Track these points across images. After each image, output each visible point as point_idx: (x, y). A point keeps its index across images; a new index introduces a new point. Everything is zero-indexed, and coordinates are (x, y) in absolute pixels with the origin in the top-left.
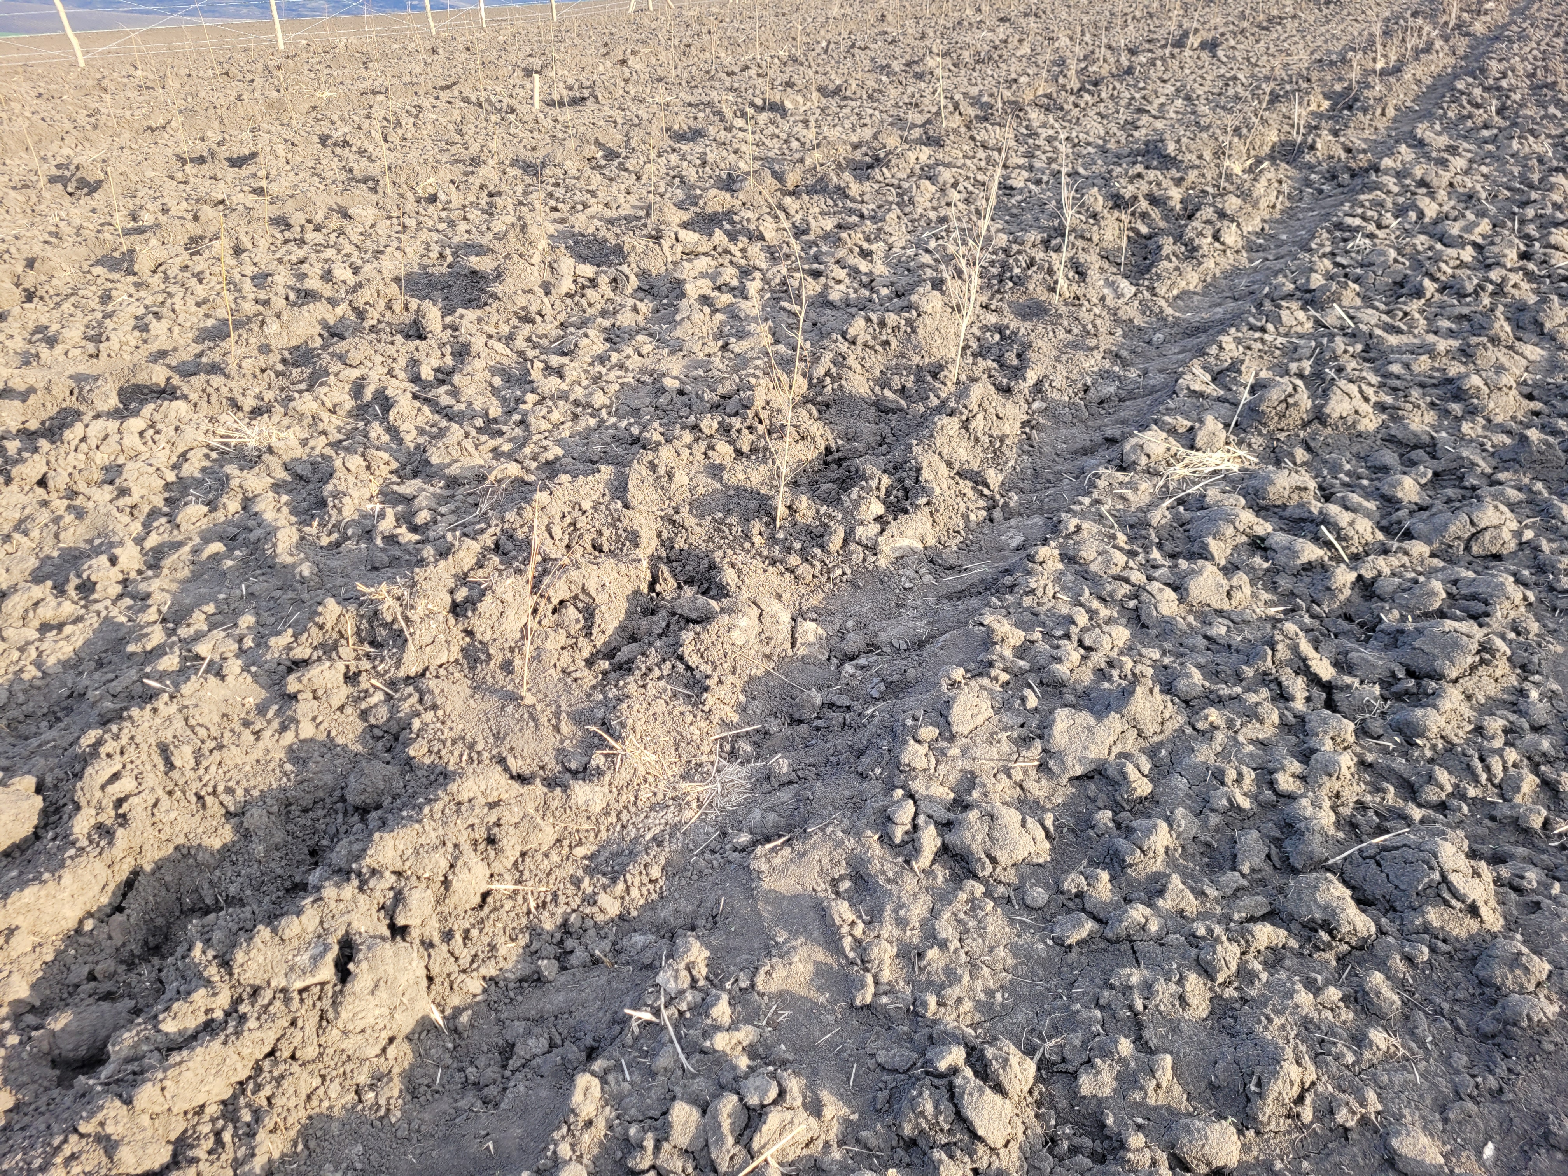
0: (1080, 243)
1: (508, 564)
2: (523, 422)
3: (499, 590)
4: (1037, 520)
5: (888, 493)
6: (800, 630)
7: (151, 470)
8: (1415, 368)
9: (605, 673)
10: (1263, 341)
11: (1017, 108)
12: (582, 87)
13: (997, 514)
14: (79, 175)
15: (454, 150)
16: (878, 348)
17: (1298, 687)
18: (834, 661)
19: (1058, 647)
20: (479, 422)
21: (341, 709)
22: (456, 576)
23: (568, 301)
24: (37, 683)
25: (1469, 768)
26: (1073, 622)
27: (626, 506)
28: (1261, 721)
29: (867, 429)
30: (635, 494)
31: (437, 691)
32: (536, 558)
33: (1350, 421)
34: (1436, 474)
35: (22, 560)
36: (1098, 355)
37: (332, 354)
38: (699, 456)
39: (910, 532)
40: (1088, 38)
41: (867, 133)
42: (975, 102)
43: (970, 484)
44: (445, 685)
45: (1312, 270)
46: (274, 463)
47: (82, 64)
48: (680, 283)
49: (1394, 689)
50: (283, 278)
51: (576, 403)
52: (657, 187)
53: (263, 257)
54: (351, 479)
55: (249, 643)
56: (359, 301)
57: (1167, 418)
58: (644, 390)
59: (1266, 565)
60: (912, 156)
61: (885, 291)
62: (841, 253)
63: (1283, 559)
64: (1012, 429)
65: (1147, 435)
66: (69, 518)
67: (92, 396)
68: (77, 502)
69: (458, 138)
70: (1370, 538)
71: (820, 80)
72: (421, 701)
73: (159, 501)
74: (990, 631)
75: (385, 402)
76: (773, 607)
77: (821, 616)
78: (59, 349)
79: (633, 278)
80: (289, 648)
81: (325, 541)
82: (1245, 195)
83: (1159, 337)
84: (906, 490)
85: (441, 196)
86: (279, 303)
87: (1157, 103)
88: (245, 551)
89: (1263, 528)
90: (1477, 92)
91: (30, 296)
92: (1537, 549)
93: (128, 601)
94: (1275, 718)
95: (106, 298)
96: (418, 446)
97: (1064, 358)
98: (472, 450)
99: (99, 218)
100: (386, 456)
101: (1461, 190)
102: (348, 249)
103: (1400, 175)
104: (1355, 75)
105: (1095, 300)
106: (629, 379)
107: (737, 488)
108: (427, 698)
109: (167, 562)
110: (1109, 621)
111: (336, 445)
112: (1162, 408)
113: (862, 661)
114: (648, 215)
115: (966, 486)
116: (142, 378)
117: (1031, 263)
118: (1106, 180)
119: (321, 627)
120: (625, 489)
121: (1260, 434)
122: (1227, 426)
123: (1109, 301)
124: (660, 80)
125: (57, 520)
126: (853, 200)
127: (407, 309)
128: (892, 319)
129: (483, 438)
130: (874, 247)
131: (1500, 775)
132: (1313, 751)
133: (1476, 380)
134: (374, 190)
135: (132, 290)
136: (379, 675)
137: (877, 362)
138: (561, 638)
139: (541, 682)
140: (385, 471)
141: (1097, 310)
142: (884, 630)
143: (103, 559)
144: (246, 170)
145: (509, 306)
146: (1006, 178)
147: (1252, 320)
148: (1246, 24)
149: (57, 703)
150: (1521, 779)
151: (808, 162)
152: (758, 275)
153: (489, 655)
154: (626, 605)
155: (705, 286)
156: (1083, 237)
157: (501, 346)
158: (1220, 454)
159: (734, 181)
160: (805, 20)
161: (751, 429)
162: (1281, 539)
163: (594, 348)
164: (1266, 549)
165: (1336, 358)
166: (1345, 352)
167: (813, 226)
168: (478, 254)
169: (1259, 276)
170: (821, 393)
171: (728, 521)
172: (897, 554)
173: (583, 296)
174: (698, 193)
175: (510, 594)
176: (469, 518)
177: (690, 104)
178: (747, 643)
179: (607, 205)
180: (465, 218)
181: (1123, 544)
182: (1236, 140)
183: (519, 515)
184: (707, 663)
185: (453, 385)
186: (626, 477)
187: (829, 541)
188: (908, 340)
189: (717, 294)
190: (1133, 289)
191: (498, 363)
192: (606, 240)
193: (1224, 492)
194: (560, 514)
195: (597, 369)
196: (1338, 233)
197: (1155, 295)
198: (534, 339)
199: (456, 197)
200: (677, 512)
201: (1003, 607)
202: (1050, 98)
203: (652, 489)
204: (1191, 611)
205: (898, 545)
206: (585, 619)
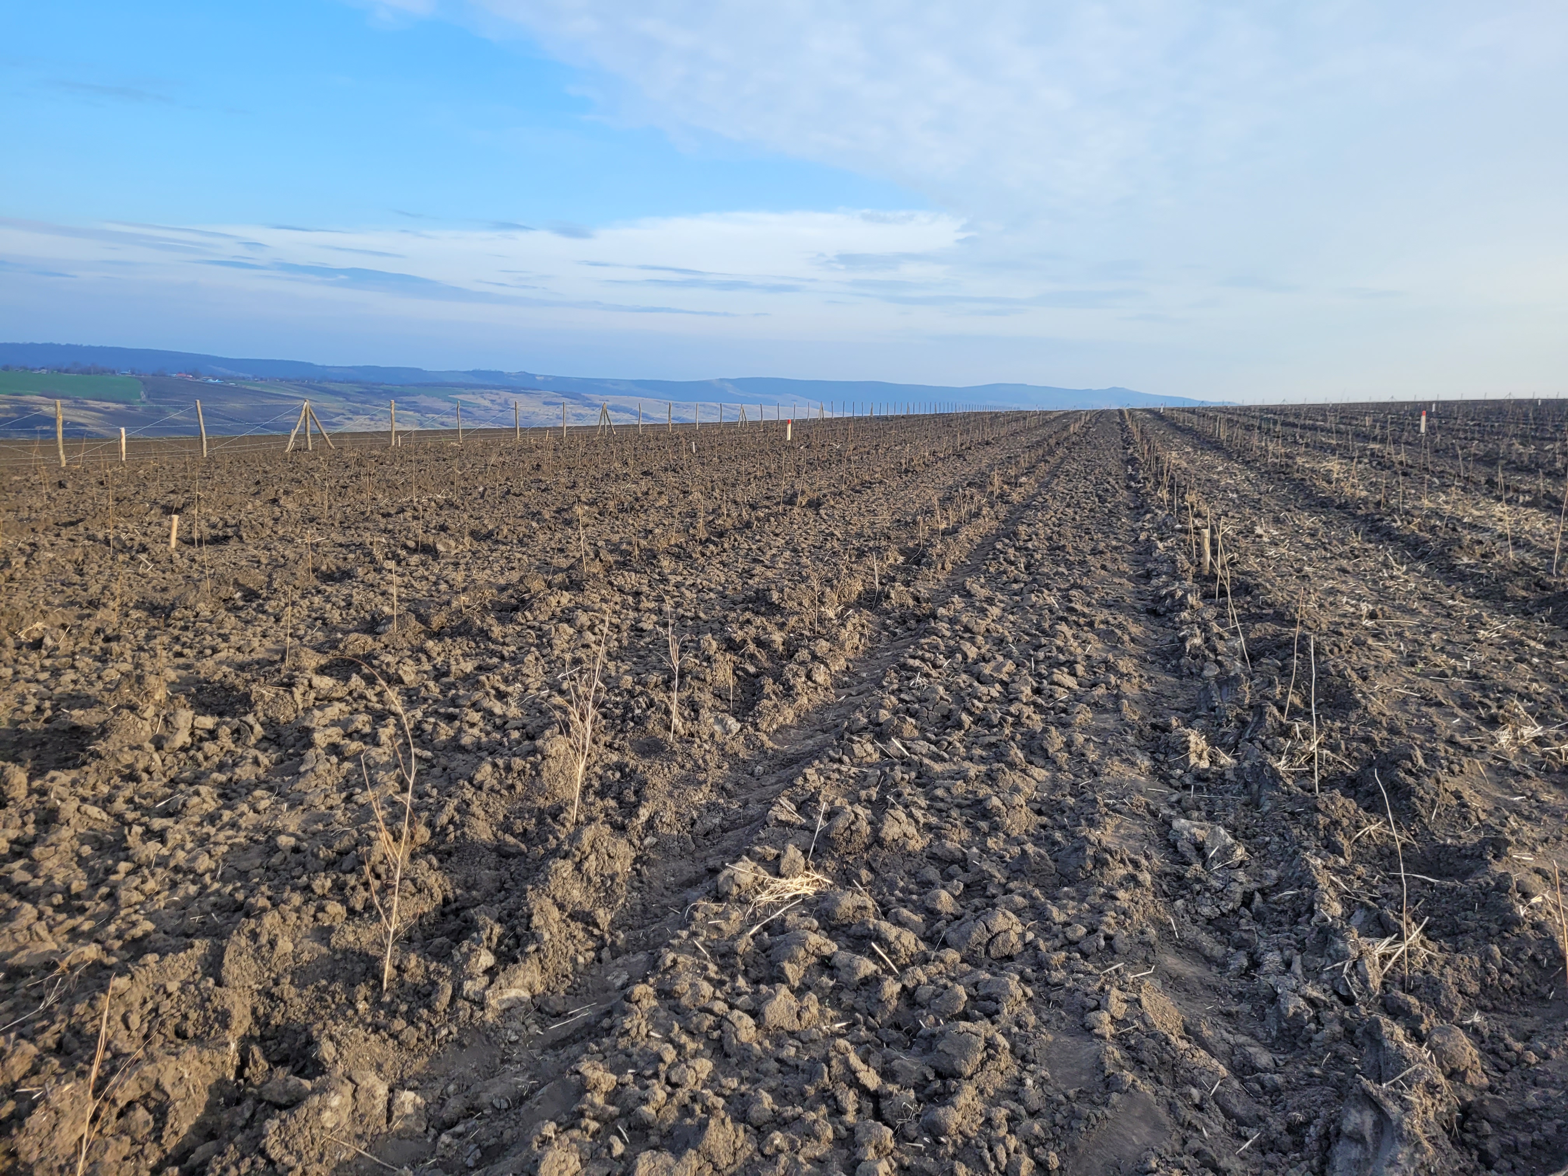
0: (695, 684)
1: (68, 1065)
2: (111, 896)
3: (54, 1099)
4: (642, 956)
5: (500, 942)
6: (397, 1102)
8: (954, 791)
10: (839, 771)
12: (226, 525)
13: (605, 954)
15: (69, 591)
16: (504, 792)
17: (849, 1099)
18: (432, 1131)
19: (647, 1087)
20: (58, 899)
23: (182, 755)
25: (982, 1159)
26: (662, 1060)
27: (219, 983)
28: (818, 1139)
29: (486, 875)
30: (231, 968)
33: (901, 842)
34: (967, 886)
36: (706, 789)
38: (307, 919)
39: (519, 982)
40: (717, 493)
41: (515, 576)
42: (615, 549)
43: (580, 925)
45: (882, 707)
48: (307, 732)
49: (927, 1091)
51: (177, 869)
52: (295, 628)
57: (757, 849)
58: (257, 849)
59: (831, 983)
60: (553, 601)
61: (515, 735)
62: (478, 696)
63: (845, 977)
64: (623, 866)
65: (739, 867)
69: (76, 578)
70: (915, 950)
71: (474, 524)
74: (584, 1078)
76: (370, 1081)
77: (420, 1084)
79: (258, 728)
82: (833, 639)
83: (759, 769)
84: (517, 938)
85: (48, 641)
87: (769, 553)
89: (830, 947)
90: (1011, 551)
92: (1036, 948)
94: (830, 1134)
97: (676, 794)
98: (44, 933)
101: (995, 635)
103: (952, 621)
104: (923, 533)
105: (705, 737)
106: (241, 839)
107: (345, 951)
110: (695, 1054)
112: (754, 838)
113: (460, 1128)
114: (283, 660)
115: (577, 928)
117: (651, 705)
118: (723, 622)
120: (221, 964)
121: (833, 858)
122: (805, 852)
123: (718, 737)
124: (312, 520)
126: (495, 642)
128: (518, 763)
129: (61, 917)
130: (510, 689)
131: (1005, 1161)
132: (860, 1161)
133: (995, 801)
137: (500, 808)
138: (124, 1147)
141: (707, 747)
142: (486, 1090)
145: (112, 765)
146: (637, 621)
147: (831, 752)
148: (843, 487)
150: (1019, 1163)
151: (455, 604)
152: (392, 720)
154: (206, 1097)
155: (335, 734)
156: (698, 678)
157: (96, 809)
158: (800, 879)
159: (378, 624)
160: (464, 465)
161: (366, 885)
162: (843, 957)
163: (205, 806)
164: (832, 968)
165: (896, 785)
166: (903, 779)
167: (453, 668)
168: (82, 707)
169: (842, 711)
170: (444, 842)
171: (332, 988)
172: (504, 1006)
173: (199, 749)
174: (339, 636)
175: (67, 1102)
176: (29, 1015)
177: (341, 545)
178: (338, 1124)
179: (239, 649)
180: (73, 667)
181: (713, 975)
182: (828, 590)
183: (91, 1006)
184: (291, 1153)
185: (31, 859)
186: (223, 950)
187: (436, 999)
188: (533, 783)
189: (347, 741)
190: (739, 725)
191: (90, 829)
192: (234, 688)
193: (802, 915)
194: (140, 1000)
195: (205, 830)
196: (903, 673)
197: (758, 730)
198: (137, 799)
199: (65, 643)
200: (276, 983)
201: (599, 1052)
202: (681, 547)
203: (251, 961)
204: (767, 1036)
205: (505, 997)
206: (156, 1120)
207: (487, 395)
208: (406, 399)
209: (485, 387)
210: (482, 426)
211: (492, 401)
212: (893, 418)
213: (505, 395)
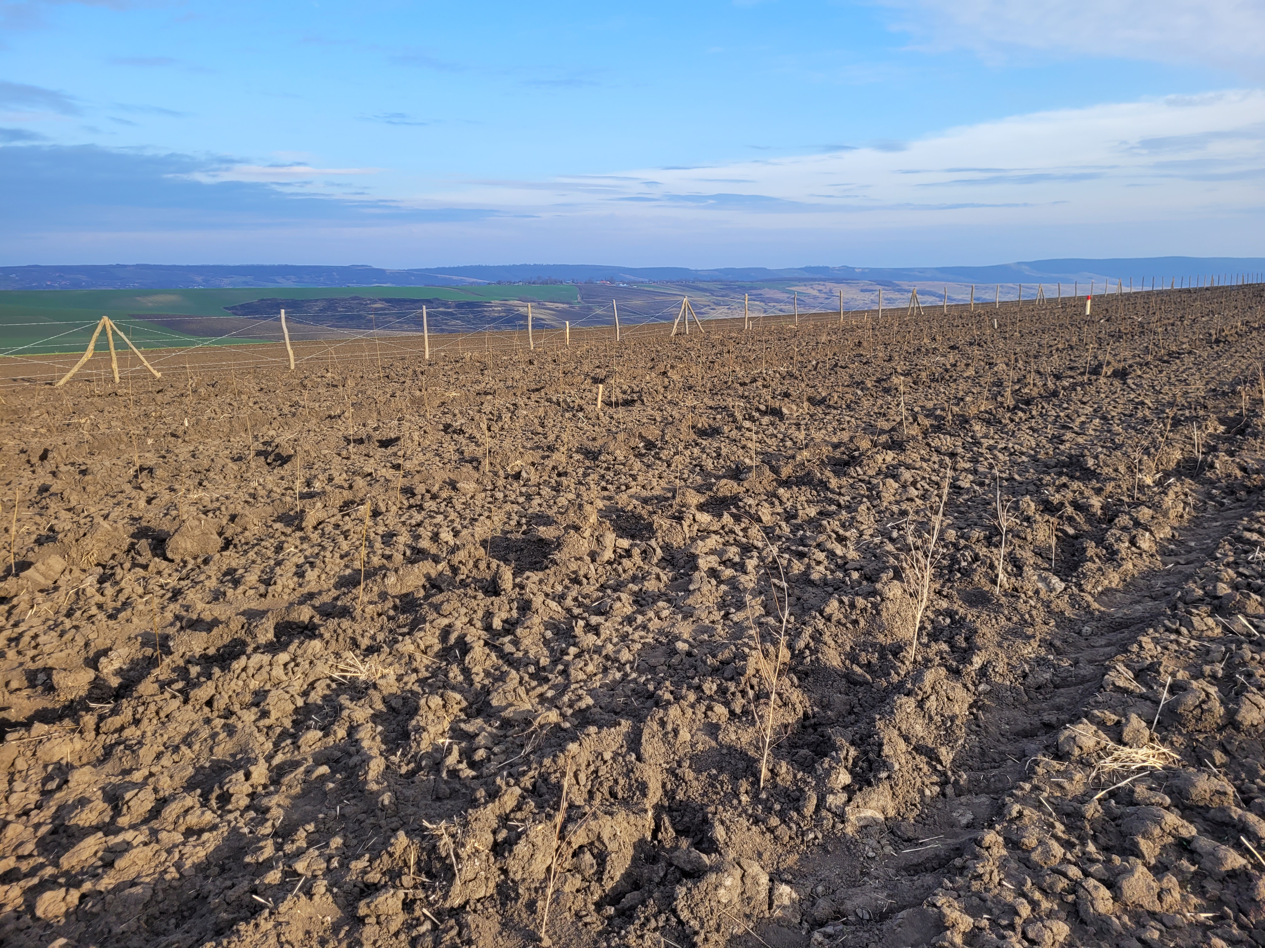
0: (1016, 541)
1: (540, 807)
2: (565, 673)
3: (532, 834)
4: (984, 799)
5: (855, 764)
6: (777, 893)
7: (287, 696)
9: (610, 918)
10: (1177, 642)
11: (964, 421)
12: (632, 392)
13: (949, 790)
14: (277, 451)
15: (536, 439)
16: (849, 626)
18: (806, 926)
19: (1003, 937)
20: (532, 669)
21: (396, 934)
22: (499, 817)
23: (608, 567)
24: (175, 883)
26: (1017, 913)
27: (639, 759)
29: (838, 698)
30: (647, 747)
31: (473, 926)
32: (564, 805)
35: (184, 768)
36: (1035, 644)
37: (431, 605)
38: (700, 715)
39: (873, 804)
40: (1020, 364)
41: (845, 436)
42: (930, 414)
43: (925, 759)
44: (480, 920)
45: (1218, 579)
46: (376, 696)
47: (293, 367)
48: (693, 558)
50: (404, 538)
51: (607, 657)
52: (681, 472)
53: (391, 520)
54: (431, 716)
55: (335, 863)
56: (455, 561)
57: (1096, 712)
58: (661, 649)
59: (1193, 869)
60: (879, 458)
61: (855, 575)
62: (822, 538)
63: (1209, 865)
64: (961, 709)
65: (1079, 729)
66: (222, 736)
67: (257, 631)
68: (230, 721)
69: (540, 430)
71: (810, 391)
72: (459, 934)
73: (288, 723)
74: (941, 916)
75: (464, 647)
76: (754, 868)
77: (795, 878)
78: (241, 589)
79: (659, 551)
80: (364, 872)
81: (404, 770)
82: (1156, 507)
83: (1087, 629)
84: (870, 762)
85: (524, 474)
86: (398, 557)
87: (1078, 421)
88: (344, 774)
89: (1189, 830)
91: (227, 544)
93: (252, 814)
95: (279, 549)
96: (484, 686)
97: (1005, 644)
98: (524, 696)
99: (285, 484)
100: (458, 697)
102: (453, 515)
104: (1244, 403)
105: (1030, 593)
106: (650, 640)
107: (730, 748)
108: (465, 932)
109: (286, 780)
110: (1050, 914)
111: (422, 682)
112: (1091, 701)
113: (829, 930)
114: (674, 497)
115: (921, 761)
116: (294, 616)
117: (976, 558)
118: (1039, 485)
119: (391, 855)
120: (640, 744)
121: (1180, 733)
122: (1149, 723)
123: (1042, 594)
124: (690, 388)
125: (214, 736)
126: (833, 492)
127: (488, 567)
128: (860, 602)
129: (534, 684)
130: (848, 534)
134: (477, 469)
135: (298, 542)
136: (430, 905)
137: (847, 640)
138: (577, 882)
139: (558, 923)
140: (457, 708)
141: (1032, 603)
142: (850, 898)
143: (241, 774)
144: (390, 450)
145: (564, 570)
146: (955, 479)
147: (1166, 622)
148: (1149, 358)
149: (185, 903)
151: (798, 458)
152: (755, 554)
153: (518, 894)
154: (632, 852)
155: (713, 561)
156: (1019, 537)
157: (555, 604)
158: (1145, 750)
159: (741, 473)
160: (800, 344)
161: (743, 693)
162: (1205, 843)
163: (625, 610)
164: (1192, 852)
165: (1245, 664)
166: (1253, 659)
167: (800, 512)
168: (545, 524)
169: (1172, 579)
170: (801, 663)
171: (721, 778)
172: (861, 823)
173: (620, 564)
174: (713, 480)
175: (540, 839)
176: (515, 759)
177: (711, 408)
178: (730, 901)
179: (643, 487)
180: (539, 494)
181: (1060, 834)
182: (1146, 457)
183: (554, 761)
184: (695, 918)
185: (515, 636)
186: (641, 731)
187: (804, 806)
188: (874, 621)
189: (722, 568)
190: (1063, 585)
191: (551, 618)
192: (641, 517)
193: (1151, 789)
194: (586, 763)
195: (625, 629)
196: (1239, 546)
197: (1082, 591)
198: (580, 599)
199: (534, 478)
200: (680, 766)
201: (953, 889)
202: (991, 413)
203: (661, 743)
204: (1125, 911)
205: (862, 815)
206: (598, 864)
207: (815, 286)
208: (754, 292)
209: (814, 280)
210: (814, 311)
211: (820, 291)
212: (1196, 291)
213: (830, 285)
